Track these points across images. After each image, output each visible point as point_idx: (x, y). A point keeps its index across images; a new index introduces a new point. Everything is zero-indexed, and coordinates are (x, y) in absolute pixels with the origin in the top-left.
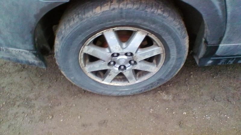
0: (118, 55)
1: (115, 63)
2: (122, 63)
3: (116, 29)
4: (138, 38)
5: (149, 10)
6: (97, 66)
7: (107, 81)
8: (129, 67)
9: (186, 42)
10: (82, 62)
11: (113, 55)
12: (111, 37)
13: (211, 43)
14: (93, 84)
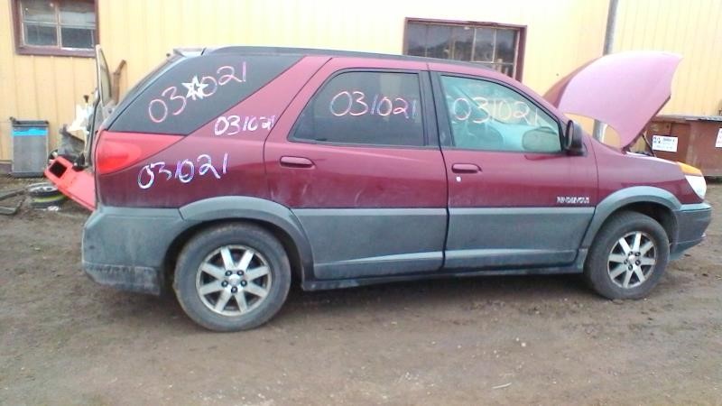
0: (231, 273)
1: (228, 283)
2: (234, 283)
3: (231, 247)
4: (248, 257)
5: (254, 232)
6: (212, 288)
7: (218, 309)
8: (240, 288)
9: (285, 260)
10: (198, 281)
11: (226, 274)
12: (226, 255)
13: (307, 261)
14: (205, 310)
